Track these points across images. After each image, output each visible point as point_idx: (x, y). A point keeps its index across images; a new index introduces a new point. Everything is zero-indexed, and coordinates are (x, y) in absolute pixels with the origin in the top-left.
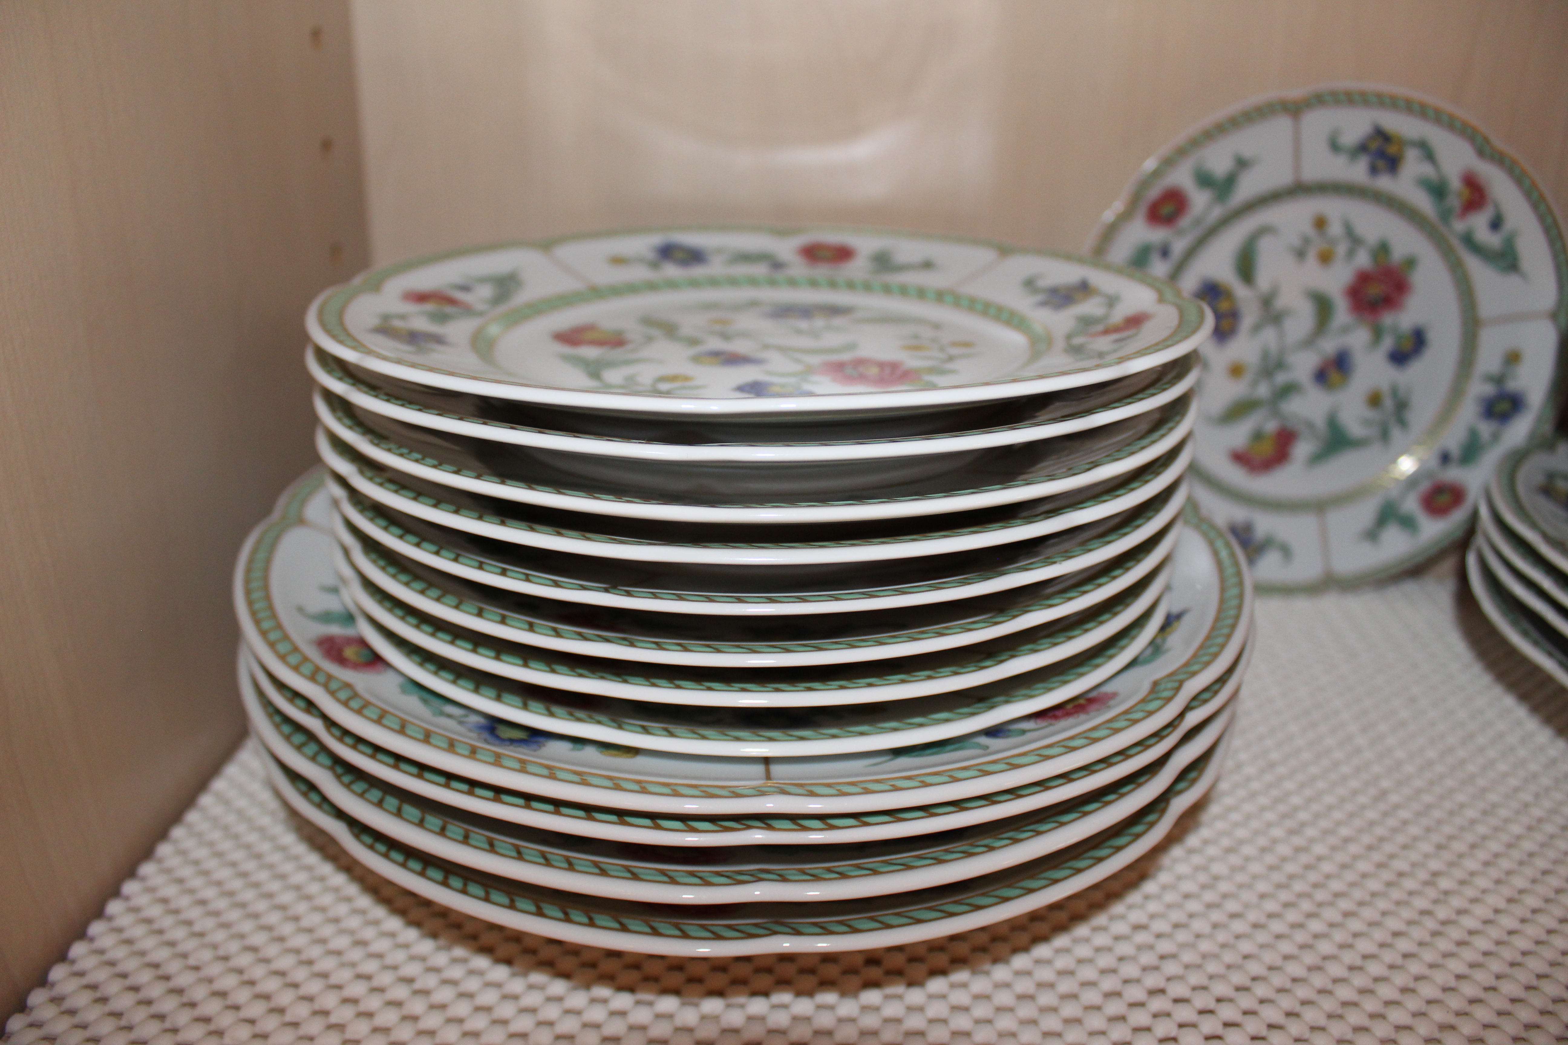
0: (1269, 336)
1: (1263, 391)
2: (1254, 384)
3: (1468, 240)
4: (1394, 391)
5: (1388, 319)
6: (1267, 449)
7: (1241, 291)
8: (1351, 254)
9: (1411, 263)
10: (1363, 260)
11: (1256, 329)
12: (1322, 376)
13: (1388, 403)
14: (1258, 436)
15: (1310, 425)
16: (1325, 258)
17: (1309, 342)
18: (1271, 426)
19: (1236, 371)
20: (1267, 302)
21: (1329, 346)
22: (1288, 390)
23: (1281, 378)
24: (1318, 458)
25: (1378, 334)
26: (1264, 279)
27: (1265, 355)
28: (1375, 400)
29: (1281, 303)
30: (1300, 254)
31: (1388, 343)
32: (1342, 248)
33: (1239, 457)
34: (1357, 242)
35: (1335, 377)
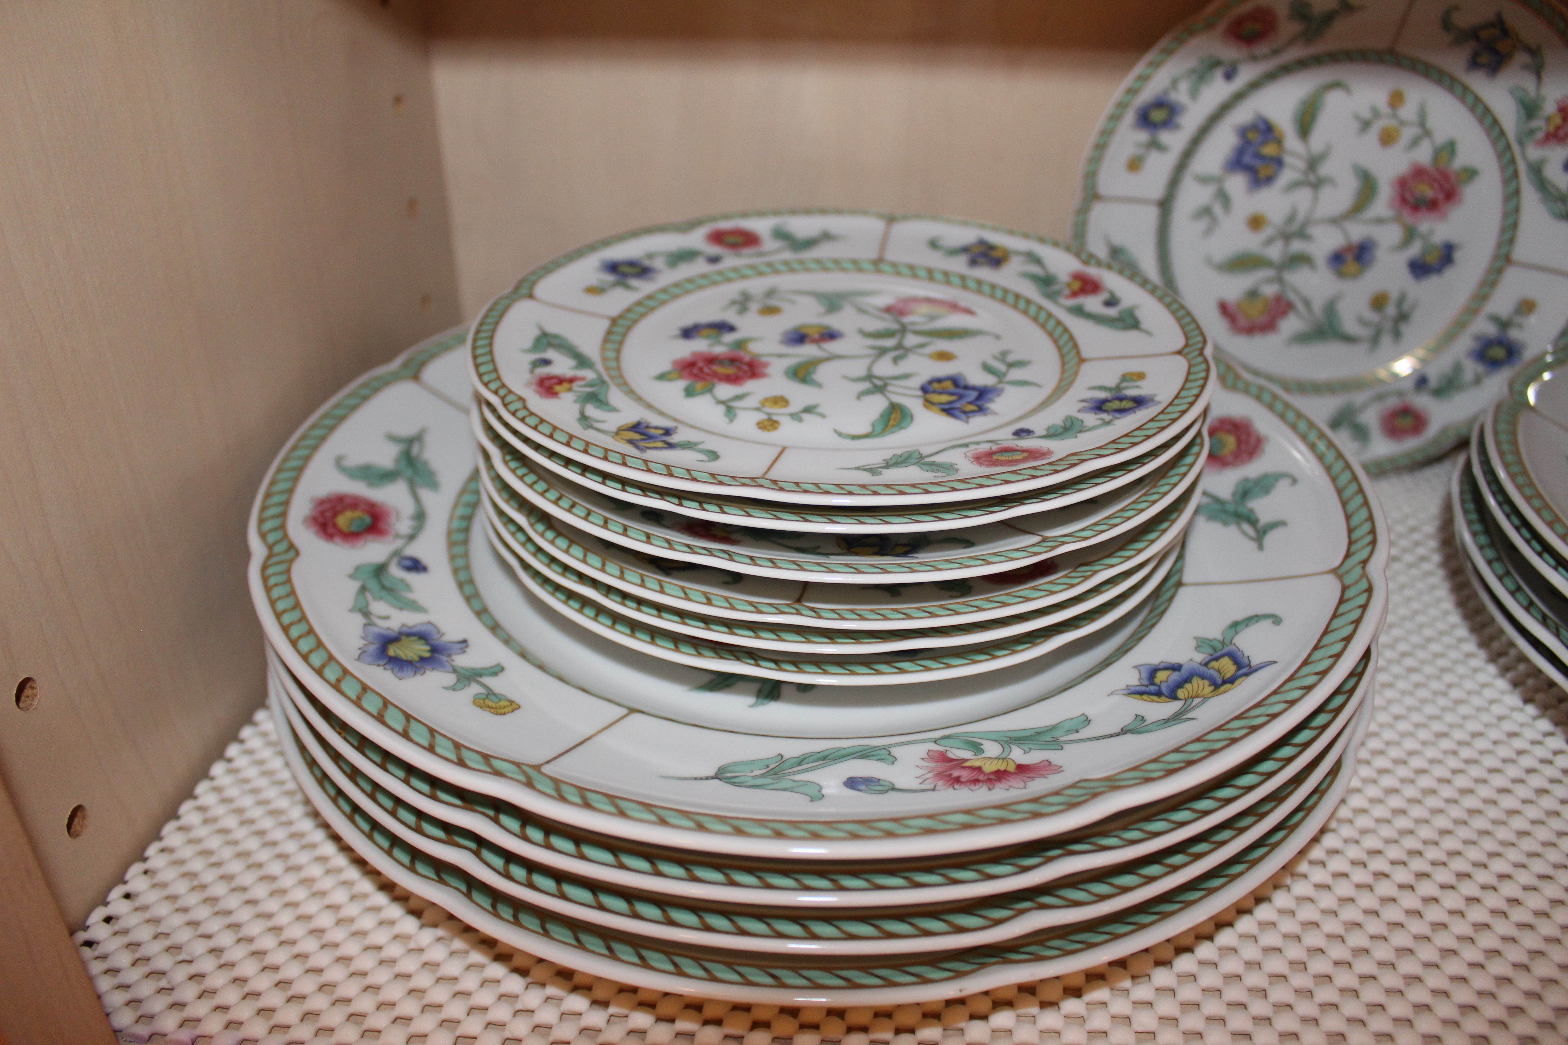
0: (1303, 197)
1: (1275, 252)
2: (1270, 241)
3: (1537, 171)
4: (1402, 298)
5: (1426, 224)
6: (1256, 312)
7: (1292, 142)
8: (1415, 143)
9: (1471, 174)
10: (1423, 155)
11: (1293, 186)
12: (1337, 259)
13: (1391, 310)
14: (1253, 294)
15: (1307, 303)
16: (1387, 139)
17: (1339, 220)
18: (1270, 290)
19: (1256, 222)
20: (1313, 163)
21: (1358, 232)
22: (1299, 260)
23: (1297, 246)
24: (1302, 339)
25: (1410, 234)
26: (1318, 140)
27: (1291, 219)
28: (1379, 302)
29: (1326, 169)
30: (1365, 125)
31: (1415, 250)
32: (1408, 134)
33: (1224, 309)
34: (1427, 133)
35: (1351, 266)
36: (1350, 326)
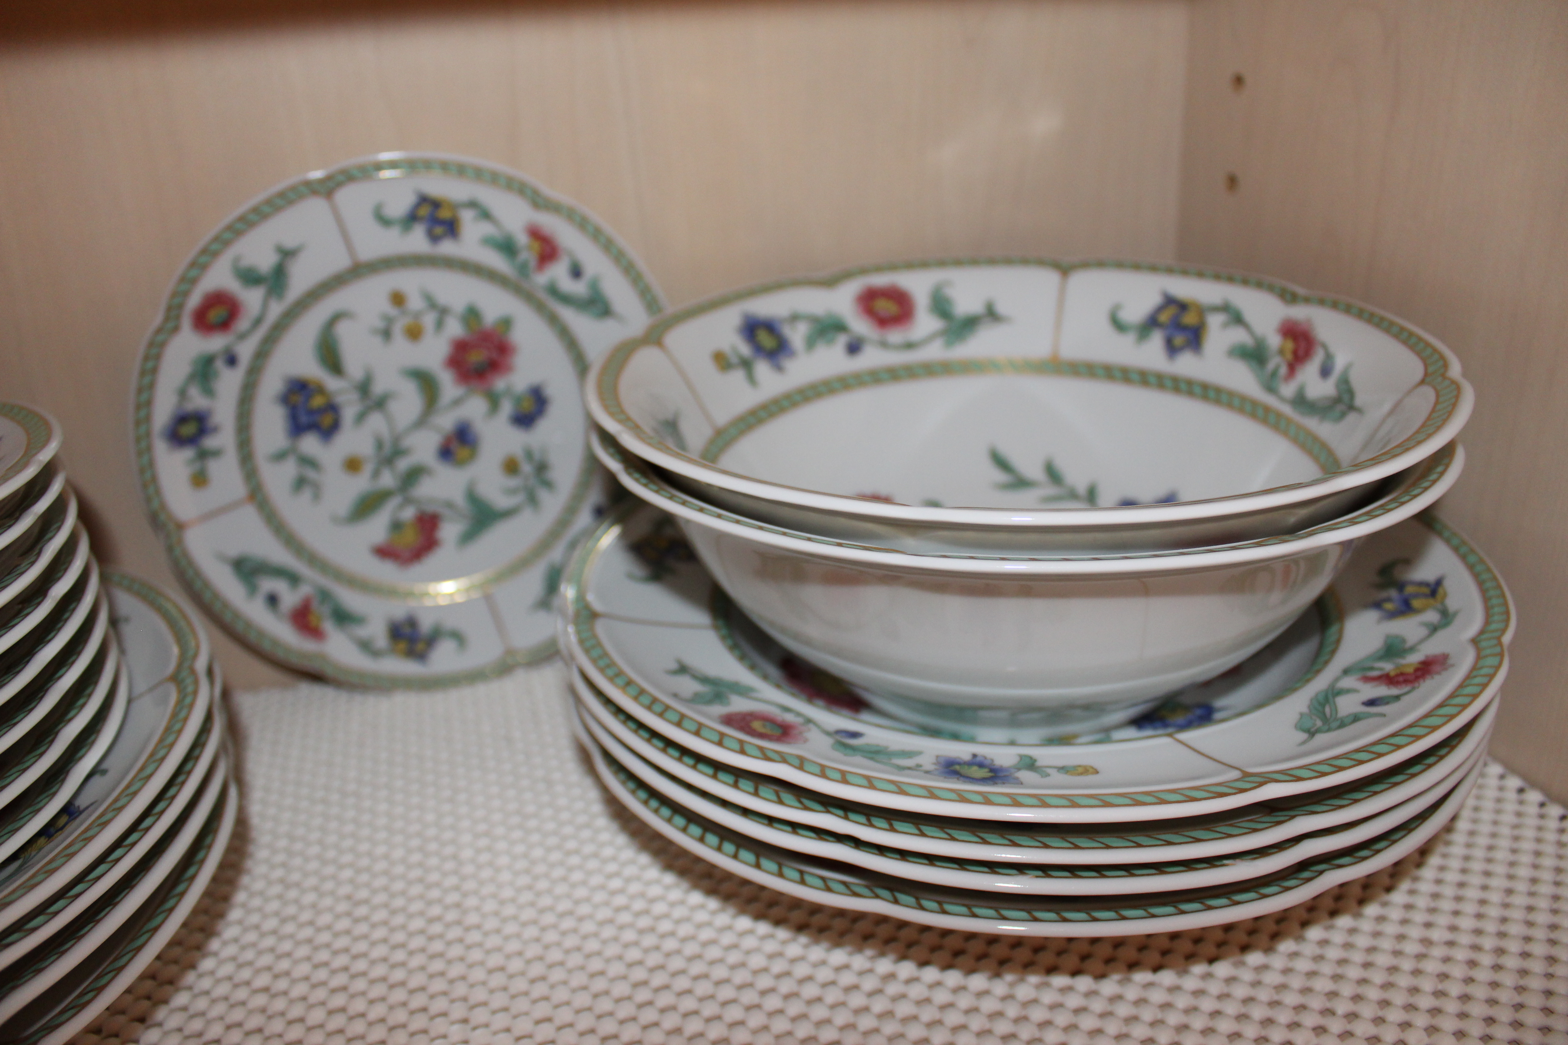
0: (376, 422)
1: (387, 480)
2: (376, 474)
3: (553, 291)
4: (529, 454)
5: (500, 384)
6: (410, 537)
7: (332, 383)
8: (440, 325)
9: (506, 323)
10: (455, 329)
11: (361, 418)
12: (446, 453)
13: (527, 468)
14: (396, 526)
15: (450, 505)
16: (414, 333)
17: (422, 422)
18: (409, 514)
19: (353, 465)
20: (364, 388)
21: (446, 421)
22: (414, 475)
23: (403, 464)
24: (469, 536)
25: (493, 401)
26: (354, 367)
27: (379, 444)
28: (511, 467)
29: (379, 388)
30: (386, 334)
31: (507, 408)
32: (429, 320)
33: (384, 552)
34: (443, 312)
35: (462, 452)
36: (501, 501)
